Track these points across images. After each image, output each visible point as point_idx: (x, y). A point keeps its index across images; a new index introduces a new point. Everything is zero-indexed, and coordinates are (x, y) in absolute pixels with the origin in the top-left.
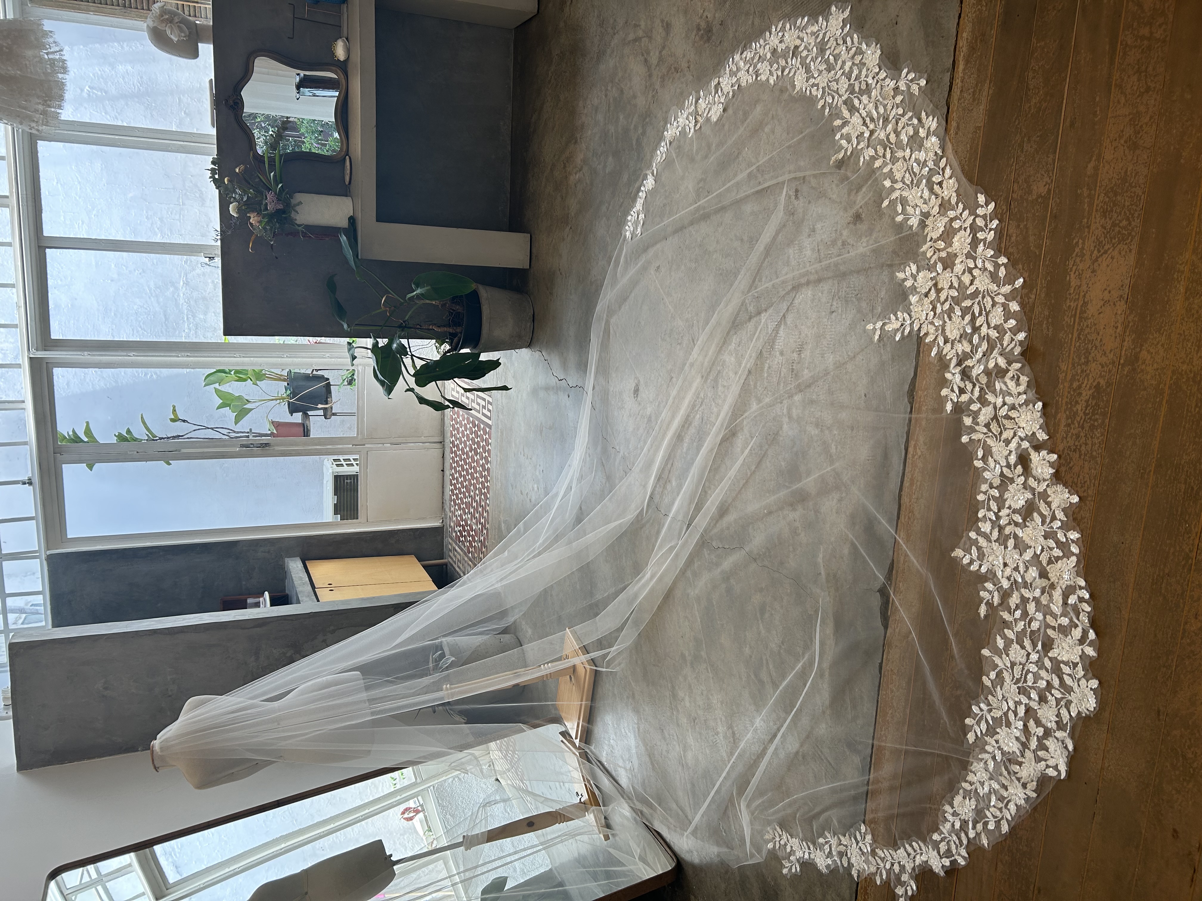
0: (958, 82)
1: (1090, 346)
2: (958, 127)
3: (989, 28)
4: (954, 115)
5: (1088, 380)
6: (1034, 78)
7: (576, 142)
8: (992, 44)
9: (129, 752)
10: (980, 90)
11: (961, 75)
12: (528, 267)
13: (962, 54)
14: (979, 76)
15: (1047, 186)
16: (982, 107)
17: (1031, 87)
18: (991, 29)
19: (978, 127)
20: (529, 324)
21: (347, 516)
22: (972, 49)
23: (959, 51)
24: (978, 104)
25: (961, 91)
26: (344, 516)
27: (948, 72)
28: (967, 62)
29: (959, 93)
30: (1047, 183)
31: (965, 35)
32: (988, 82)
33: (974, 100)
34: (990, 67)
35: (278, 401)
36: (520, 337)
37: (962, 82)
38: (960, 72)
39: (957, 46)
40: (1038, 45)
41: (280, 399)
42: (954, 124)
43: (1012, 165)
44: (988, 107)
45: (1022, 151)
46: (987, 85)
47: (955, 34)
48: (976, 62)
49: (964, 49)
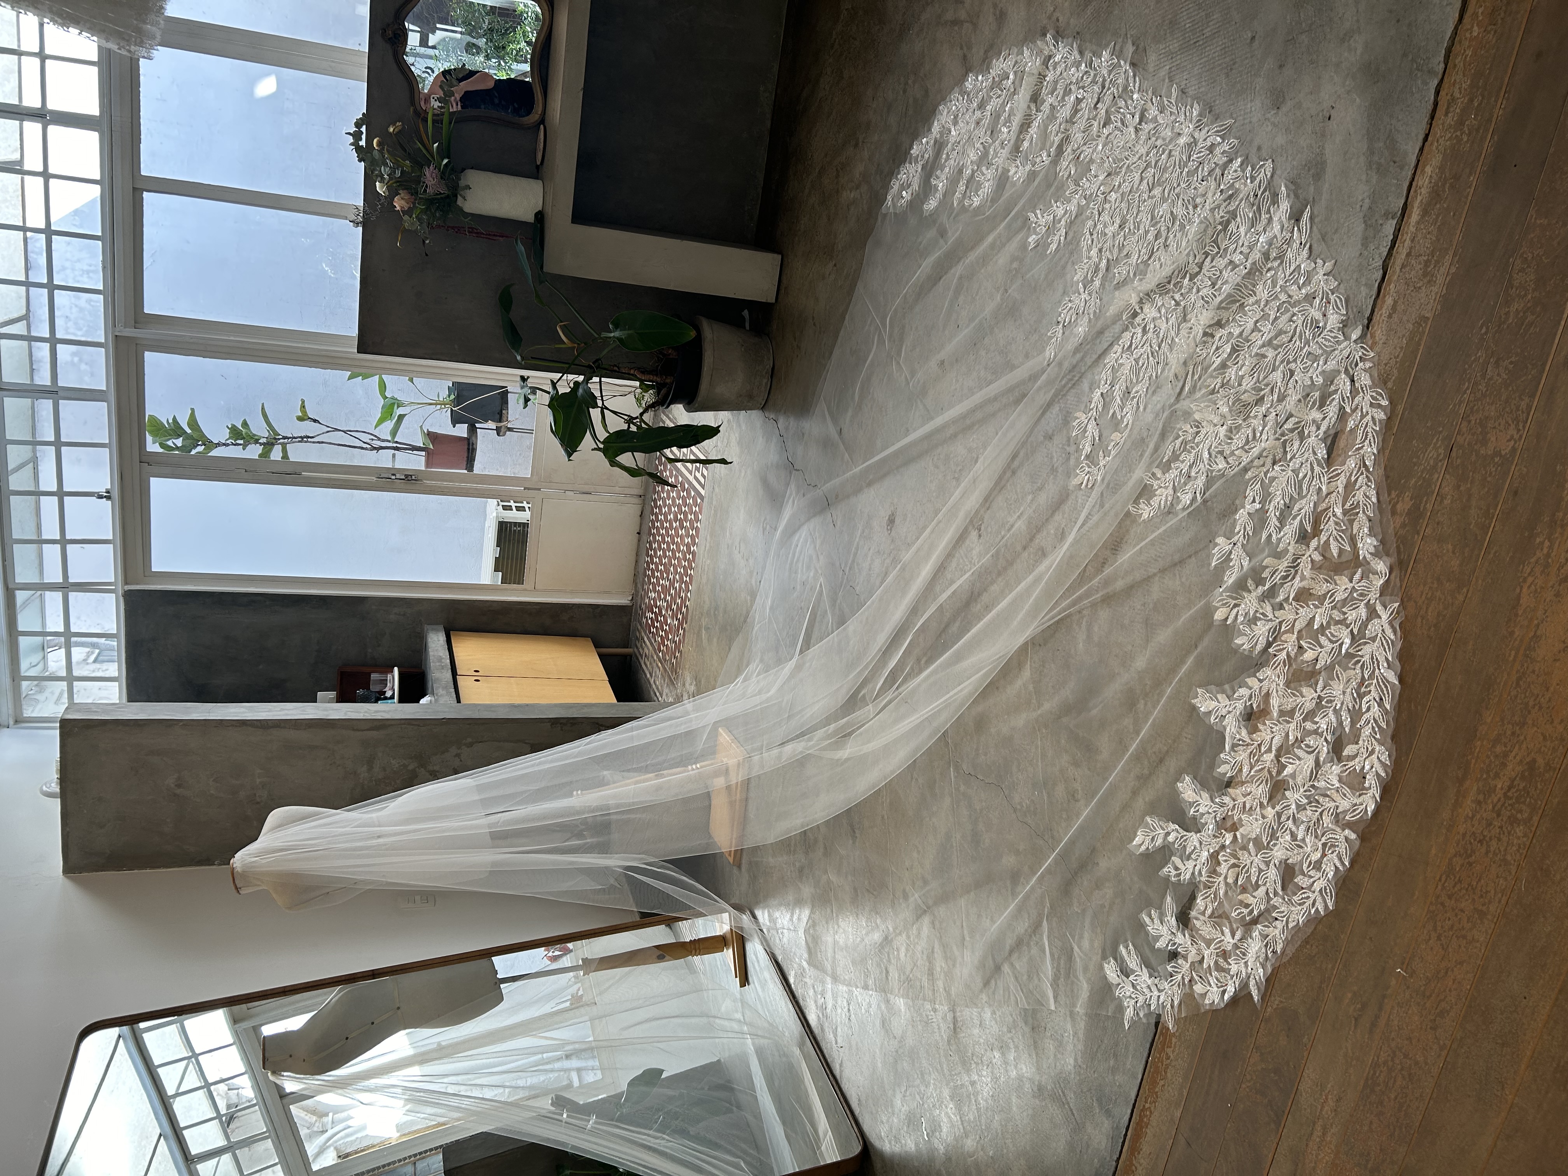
0: (1406, 240)
1: (1531, 703)
2: (1394, 308)
3: (1467, 170)
4: (1391, 288)
5: (1520, 749)
6: (1522, 270)
7: (856, 146)
8: (1467, 198)
9: (202, 865)
10: (1437, 262)
11: (1412, 229)
12: (773, 301)
13: (1419, 198)
14: (1439, 240)
15: (1512, 443)
16: (1435, 289)
17: (1516, 283)
18: (1470, 174)
19: (1424, 316)
20: (765, 381)
21: (510, 579)
22: (1436, 194)
23: (1416, 191)
24: (1429, 282)
25: (1409, 255)
26: (506, 579)
27: (1393, 218)
28: (1425, 212)
29: (1403, 257)
30: (1512, 437)
31: (1428, 169)
32: (1451, 253)
33: (1425, 274)
34: (1458, 232)
35: (439, 407)
36: (751, 397)
37: (1412, 241)
38: (1412, 224)
39: (1414, 184)
40: (1538, 222)
41: (441, 404)
42: (1389, 301)
43: (1465, 393)
44: (1444, 291)
45: (1483, 376)
46: (1448, 258)
47: (1413, 164)
48: (1437, 217)
49: (1423, 191)
